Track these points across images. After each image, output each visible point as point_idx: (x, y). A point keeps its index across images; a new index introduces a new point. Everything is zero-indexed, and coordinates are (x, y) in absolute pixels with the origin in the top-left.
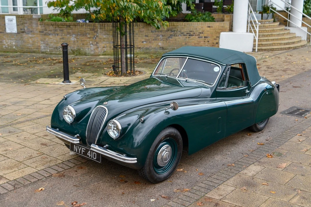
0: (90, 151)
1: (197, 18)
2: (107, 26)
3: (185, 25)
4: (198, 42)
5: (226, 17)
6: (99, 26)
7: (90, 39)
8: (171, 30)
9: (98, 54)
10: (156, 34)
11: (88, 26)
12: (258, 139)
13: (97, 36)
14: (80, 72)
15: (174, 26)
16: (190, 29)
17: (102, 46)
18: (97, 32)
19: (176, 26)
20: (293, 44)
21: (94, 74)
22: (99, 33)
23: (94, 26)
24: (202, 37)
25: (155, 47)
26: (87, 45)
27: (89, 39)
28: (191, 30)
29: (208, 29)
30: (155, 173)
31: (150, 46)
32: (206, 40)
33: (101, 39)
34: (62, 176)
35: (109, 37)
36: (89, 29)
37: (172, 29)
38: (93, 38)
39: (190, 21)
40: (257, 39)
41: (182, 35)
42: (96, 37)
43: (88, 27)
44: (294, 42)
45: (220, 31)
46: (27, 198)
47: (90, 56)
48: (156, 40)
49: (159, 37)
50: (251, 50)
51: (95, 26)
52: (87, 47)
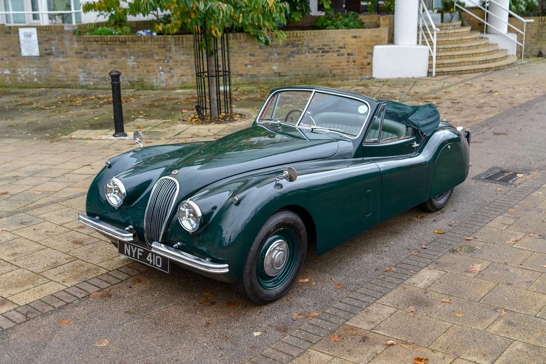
0: (150, 254)
1: (335, 24)
2: (187, 40)
3: (314, 36)
4: (337, 63)
5: (383, 20)
6: (173, 40)
7: (160, 63)
8: (292, 45)
9: (173, 87)
10: (267, 51)
11: (155, 41)
12: (436, 225)
13: (170, 58)
14: (142, 118)
15: (297, 36)
16: (324, 42)
17: (180, 74)
18: (170, 50)
19: (300, 37)
20: (494, 62)
21: (165, 121)
22: (174, 53)
23: (164, 41)
24: (343, 55)
25: (266, 73)
26: (154, 73)
27: (157, 63)
28: (326, 43)
29: (354, 40)
30: (261, 288)
31: (258, 72)
32: (351, 60)
33: (178, 62)
34: (106, 295)
35: (190, 57)
36: (156, 47)
37: (294, 42)
38: (164, 60)
39: (324, 28)
40: (434, 55)
41: (311, 51)
42: (168, 58)
43: (156, 43)
44: (496, 59)
45: (373, 43)
46: (46, 335)
47: (159, 91)
48: (268, 61)
49: (272, 55)
50: (425, 74)
51: (167, 41)
52: (155, 77)
